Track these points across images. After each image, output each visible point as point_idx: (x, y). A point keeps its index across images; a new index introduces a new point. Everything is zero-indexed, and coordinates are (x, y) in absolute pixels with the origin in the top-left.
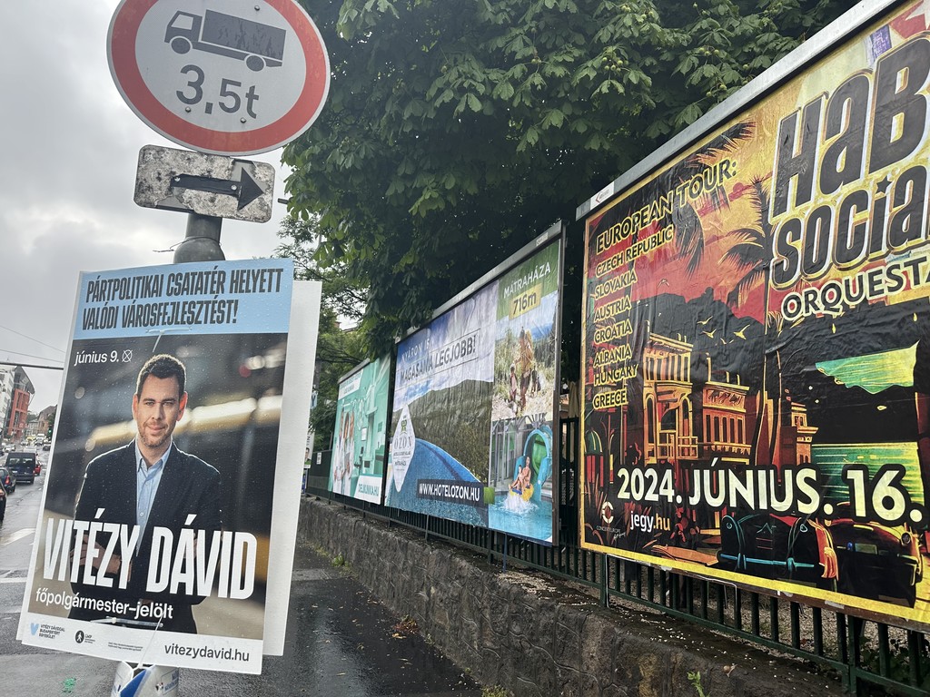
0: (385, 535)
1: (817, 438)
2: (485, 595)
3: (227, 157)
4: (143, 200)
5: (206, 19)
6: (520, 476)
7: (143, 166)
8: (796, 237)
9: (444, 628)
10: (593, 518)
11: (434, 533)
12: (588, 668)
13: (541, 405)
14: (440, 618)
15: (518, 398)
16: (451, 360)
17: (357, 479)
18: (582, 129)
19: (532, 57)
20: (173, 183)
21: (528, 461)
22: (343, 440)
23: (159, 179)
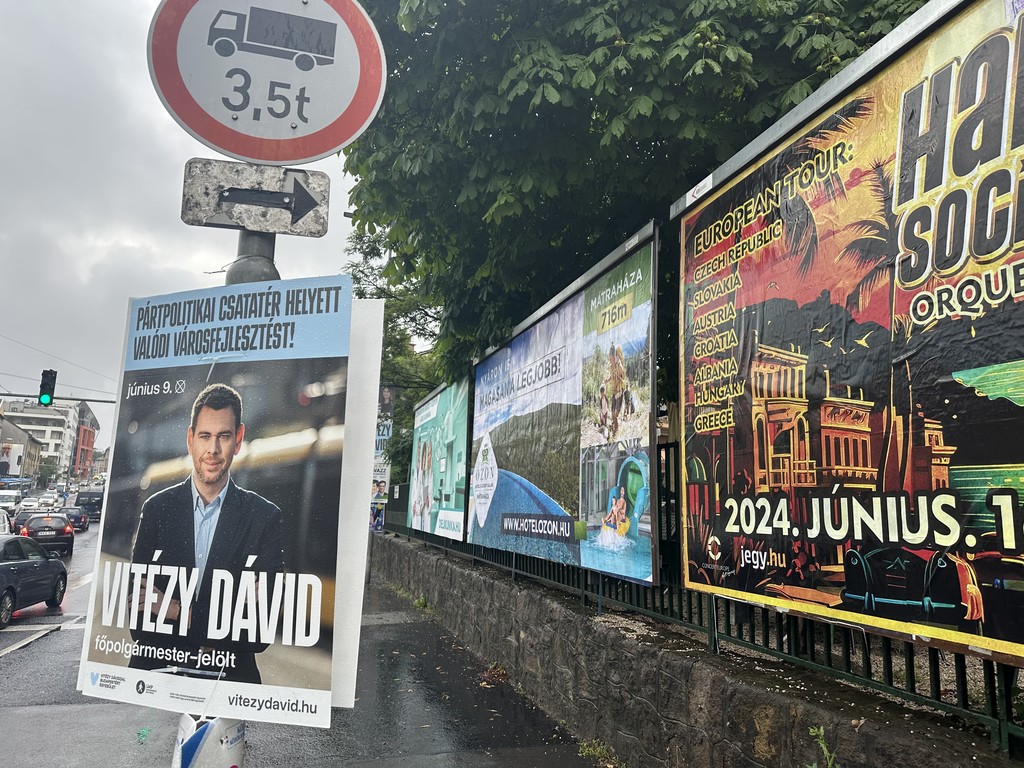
0: (469, 575)
1: (955, 460)
2: (580, 641)
3: (278, 167)
4: (191, 217)
5: (251, 17)
6: (614, 508)
7: (190, 181)
8: (925, 228)
9: (535, 677)
10: (699, 554)
11: (521, 572)
12: (696, 721)
13: (635, 429)
14: (531, 665)
15: (609, 422)
16: (534, 382)
17: (437, 514)
18: (674, 116)
19: (615, 38)
20: (222, 198)
21: (623, 492)
22: (421, 472)
23: (207, 194)
